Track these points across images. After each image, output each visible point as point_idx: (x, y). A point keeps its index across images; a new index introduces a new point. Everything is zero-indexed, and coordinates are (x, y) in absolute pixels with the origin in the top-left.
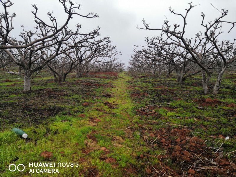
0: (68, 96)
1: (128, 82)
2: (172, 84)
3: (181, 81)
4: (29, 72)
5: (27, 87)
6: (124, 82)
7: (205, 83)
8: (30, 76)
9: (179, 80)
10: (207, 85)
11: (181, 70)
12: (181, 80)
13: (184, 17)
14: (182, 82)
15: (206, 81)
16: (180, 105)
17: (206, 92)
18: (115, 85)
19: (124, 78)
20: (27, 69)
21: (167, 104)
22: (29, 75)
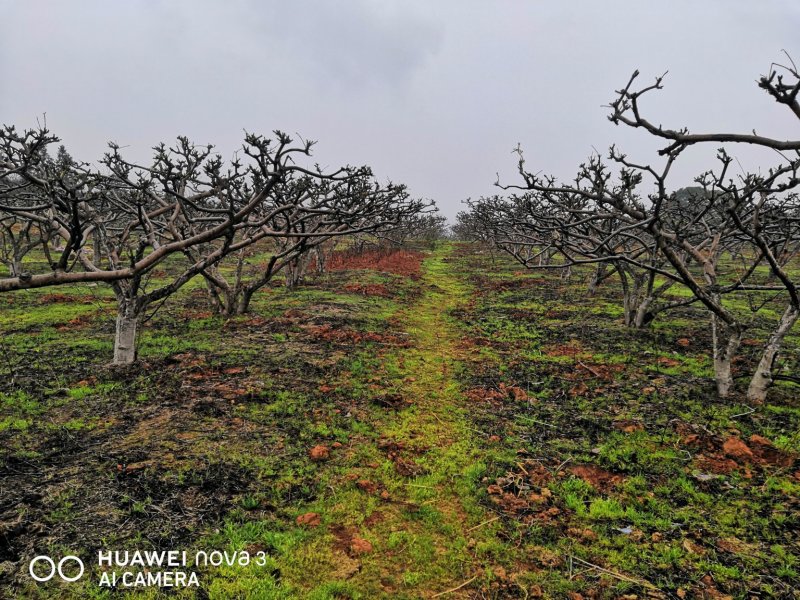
0: (261, 400)
1: (457, 313)
2: (608, 334)
3: (638, 324)
4: (131, 304)
5: (124, 354)
6: (445, 316)
7: (723, 359)
8: (135, 317)
9: (631, 320)
10: (729, 367)
11: (639, 285)
12: (638, 320)
13: (660, 176)
14: (641, 327)
15: (726, 353)
16: (634, 458)
17: (723, 391)
18: (414, 330)
19: (443, 292)
20: (127, 293)
21: (592, 454)
22: (132, 313)
